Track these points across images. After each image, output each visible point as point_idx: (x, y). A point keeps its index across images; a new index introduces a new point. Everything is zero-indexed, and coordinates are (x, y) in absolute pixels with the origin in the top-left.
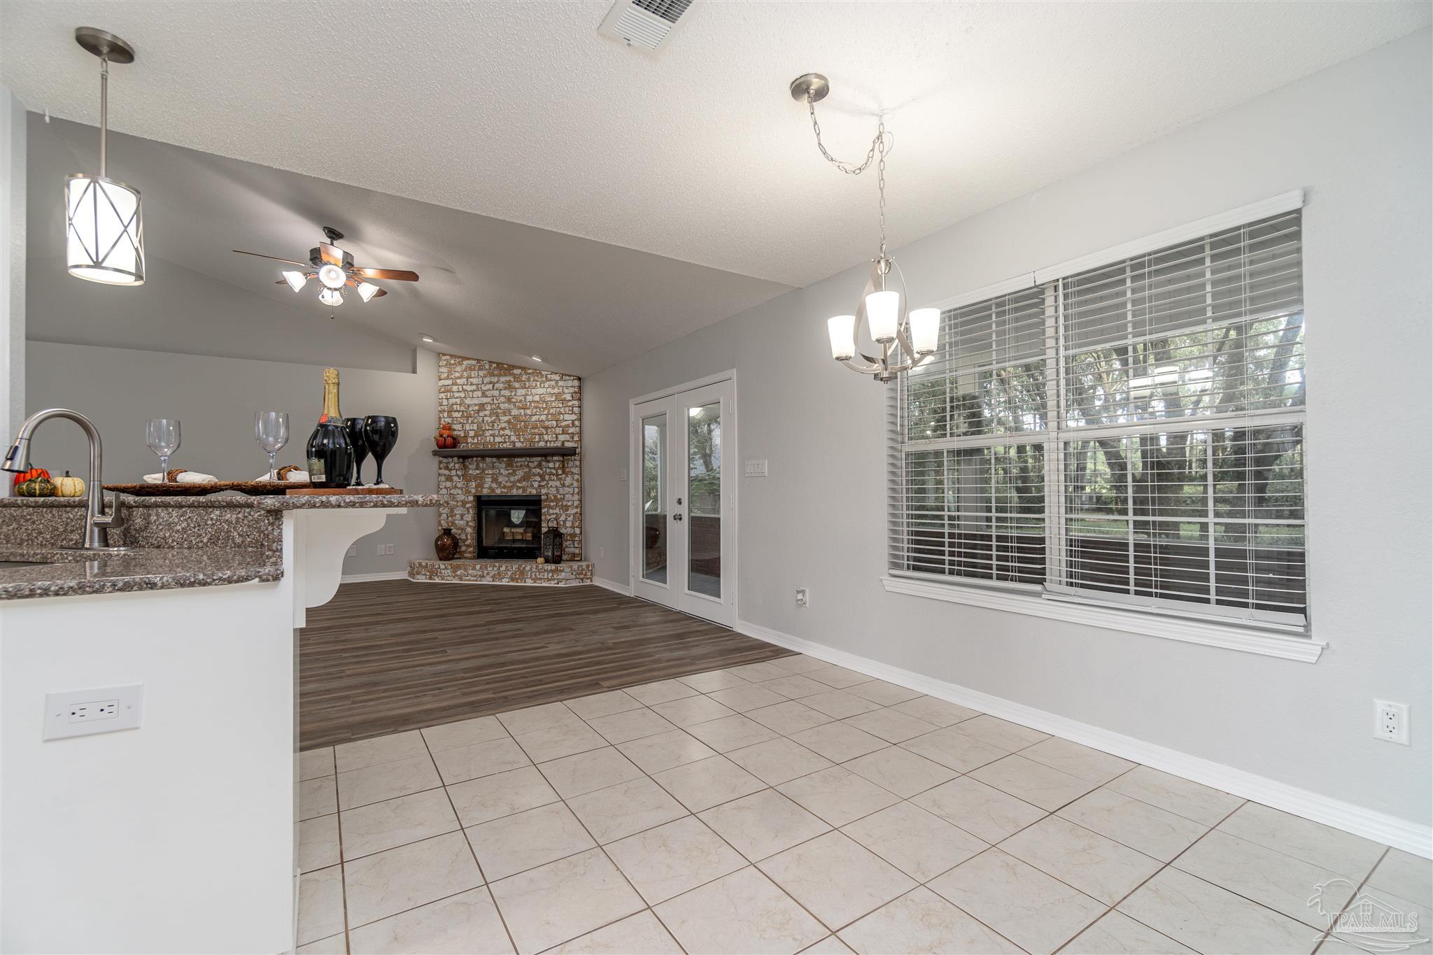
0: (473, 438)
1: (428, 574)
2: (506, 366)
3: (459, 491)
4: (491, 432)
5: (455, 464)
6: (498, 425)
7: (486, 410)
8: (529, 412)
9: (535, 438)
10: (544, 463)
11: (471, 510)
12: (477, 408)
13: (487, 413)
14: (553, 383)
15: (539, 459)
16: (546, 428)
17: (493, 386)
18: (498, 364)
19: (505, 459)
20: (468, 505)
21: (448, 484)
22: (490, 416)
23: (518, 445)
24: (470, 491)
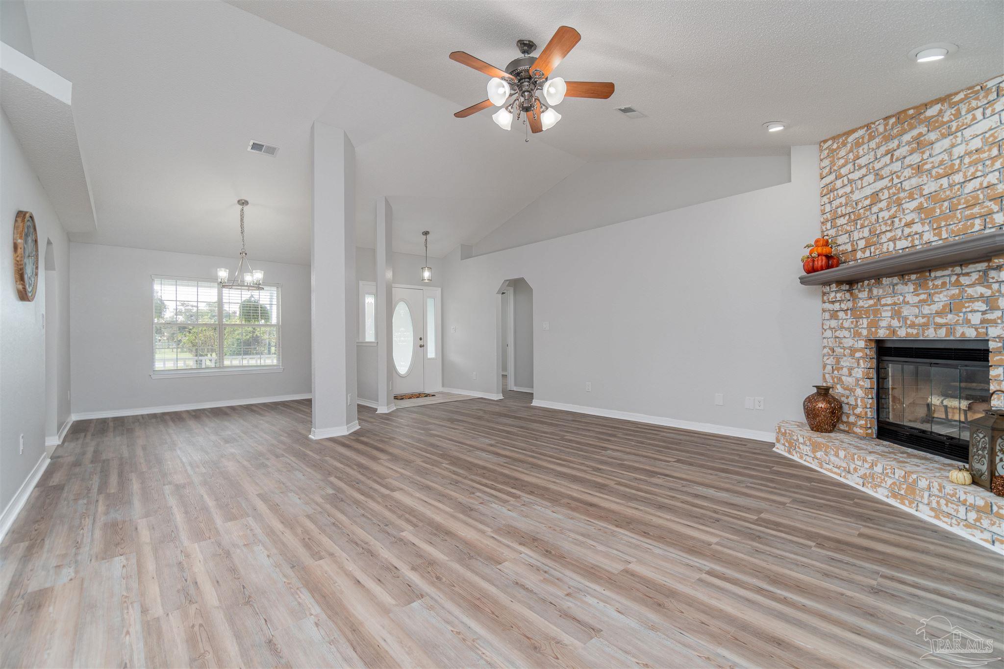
0: (863, 250)
3: (846, 333)
4: (889, 235)
5: (836, 293)
6: (900, 220)
7: (881, 201)
9: (973, 225)
10: (992, 274)
11: (861, 361)
12: (868, 202)
13: (884, 204)
15: (981, 266)
17: (892, 156)
19: (913, 277)
20: (858, 355)
21: (834, 323)
22: (888, 208)
24: (861, 333)
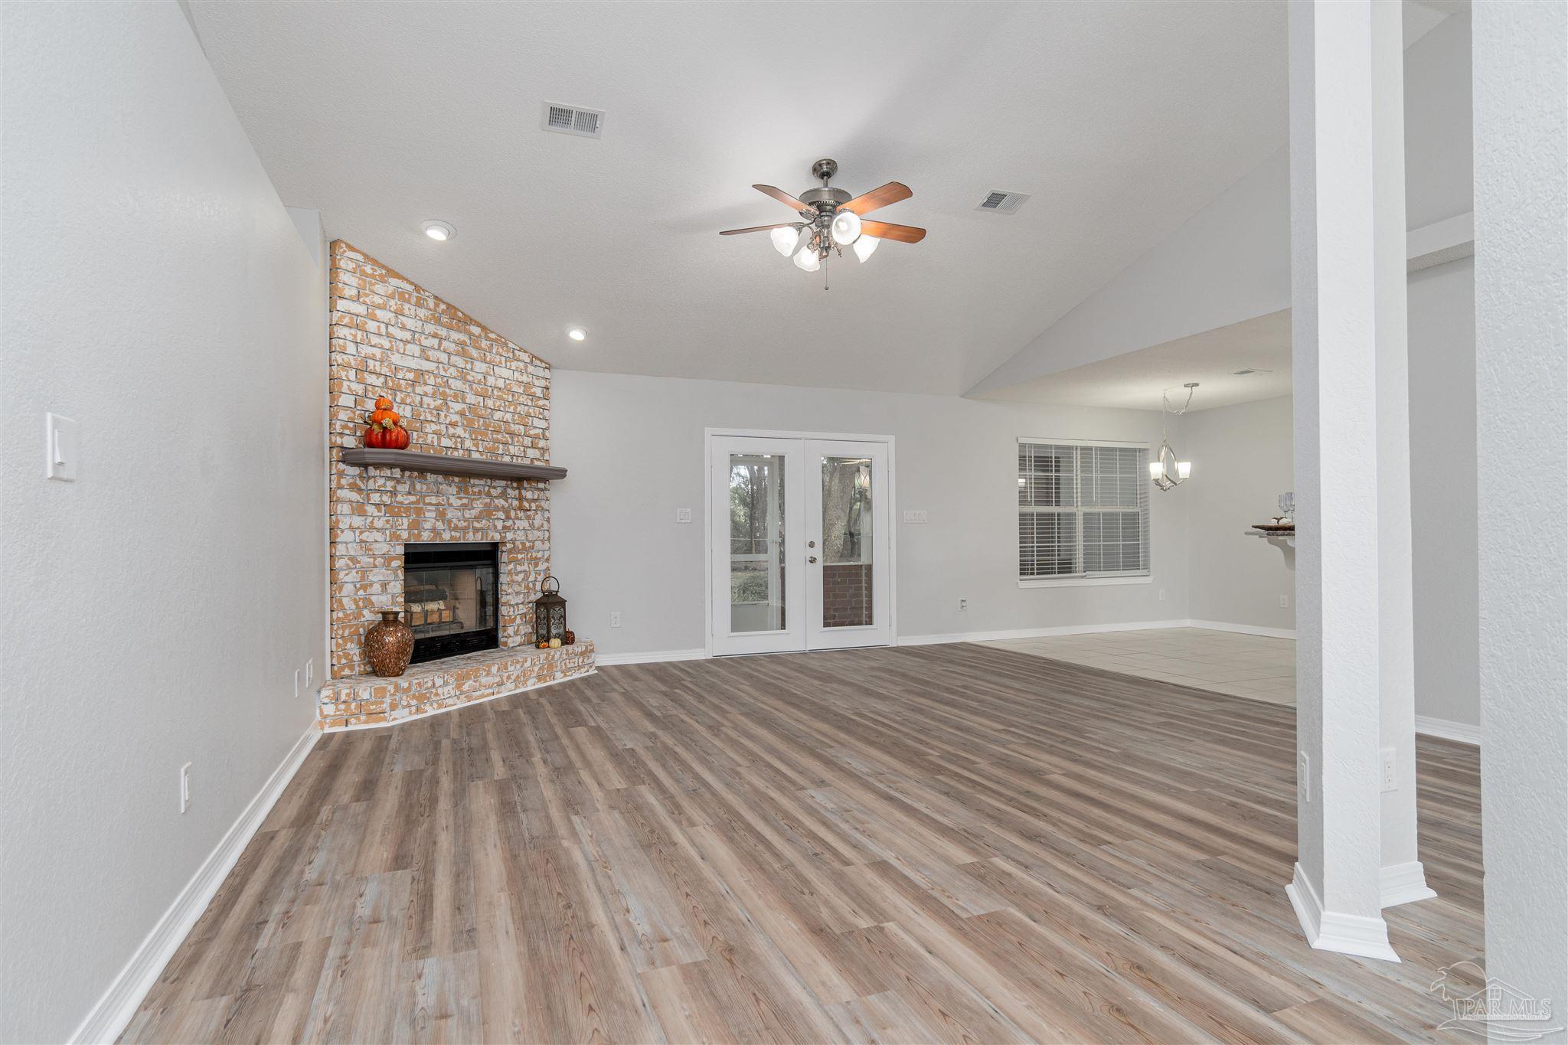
1: (414, 702)
2: (460, 314)
3: (379, 536)
4: (434, 427)
6: (446, 416)
7: (426, 384)
8: (490, 403)
9: (498, 448)
10: (509, 491)
12: (411, 376)
13: (429, 389)
14: (521, 365)
15: (503, 483)
16: (512, 434)
17: (440, 344)
18: (449, 306)
19: (457, 479)
21: (357, 521)
23: (475, 456)
24: (399, 536)
